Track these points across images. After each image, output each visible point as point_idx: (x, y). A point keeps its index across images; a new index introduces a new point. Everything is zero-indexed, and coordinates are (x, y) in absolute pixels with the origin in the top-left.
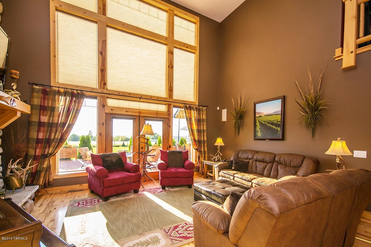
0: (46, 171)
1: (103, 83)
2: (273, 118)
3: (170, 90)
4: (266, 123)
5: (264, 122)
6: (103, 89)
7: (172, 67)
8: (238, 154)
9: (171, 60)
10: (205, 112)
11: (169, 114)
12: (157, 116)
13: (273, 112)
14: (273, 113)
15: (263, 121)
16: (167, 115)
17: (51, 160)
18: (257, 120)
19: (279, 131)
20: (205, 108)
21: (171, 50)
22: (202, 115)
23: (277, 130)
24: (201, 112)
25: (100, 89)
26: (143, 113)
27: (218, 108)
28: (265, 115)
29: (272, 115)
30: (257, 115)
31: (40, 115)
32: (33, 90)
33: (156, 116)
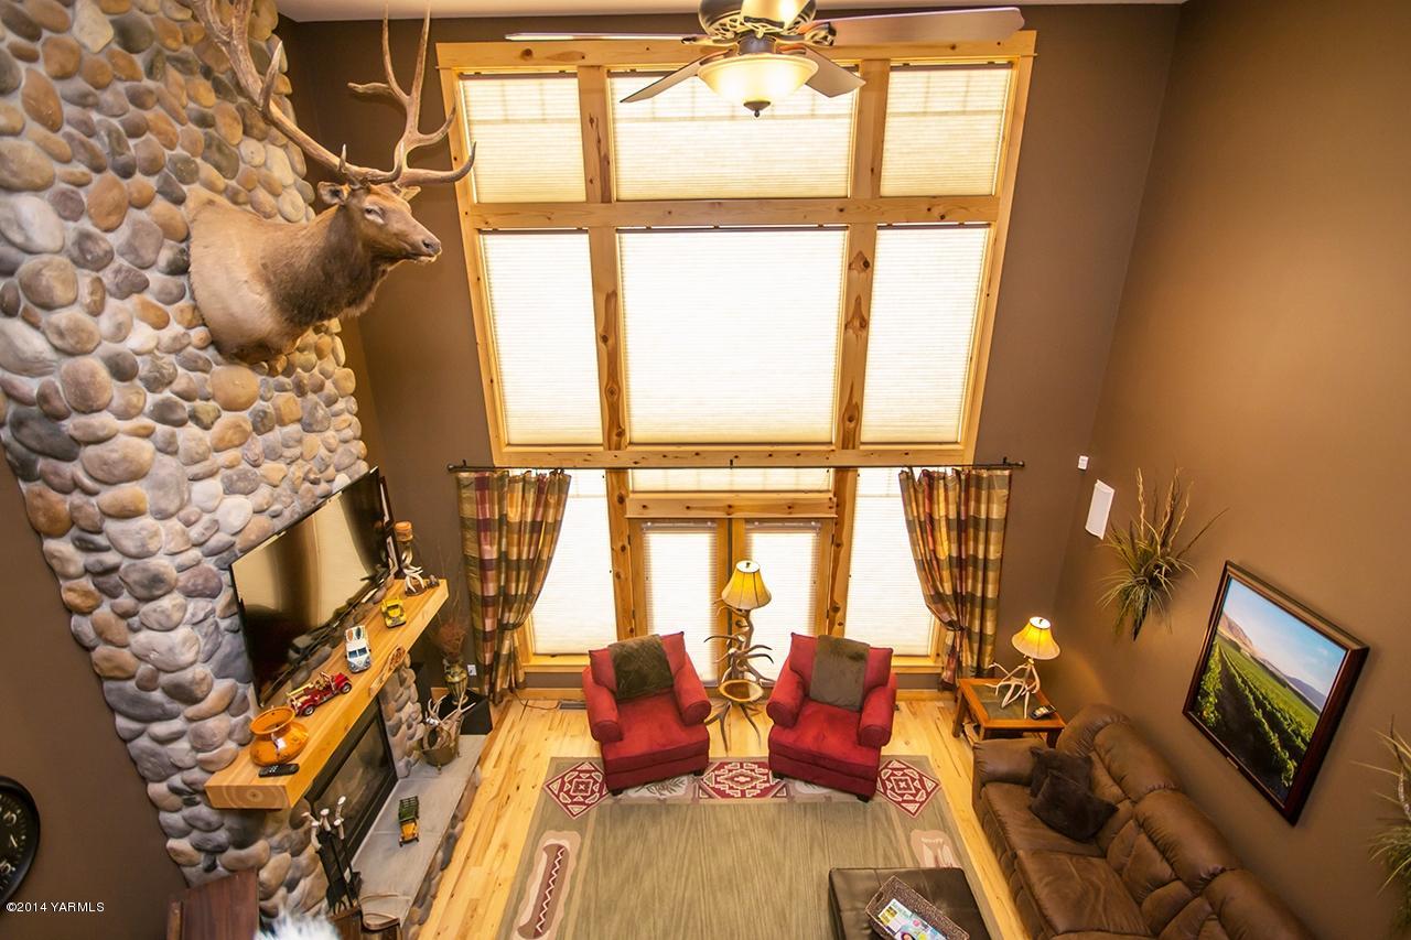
0: (508, 663)
1: (615, 432)
2: (1285, 703)
3: (846, 417)
4: (1247, 692)
5: (1244, 681)
6: (616, 449)
7: (864, 324)
8: (1097, 733)
9: (858, 300)
10: (1001, 493)
11: (837, 506)
12: (790, 513)
13: (1292, 676)
14: (1293, 680)
15: (1240, 676)
16: (830, 508)
17: (515, 635)
18: (1217, 650)
19: (1288, 771)
20: (1007, 473)
21: (861, 253)
22: (989, 501)
23: (1282, 767)
24: (984, 493)
25: (610, 449)
26: (741, 509)
27: (1083, 463)
28: (1255, 660)
29: (1284, 685)
30: (1222, 629)
31: (480, 545)
32: (459, 484)
33: (785, 514)
